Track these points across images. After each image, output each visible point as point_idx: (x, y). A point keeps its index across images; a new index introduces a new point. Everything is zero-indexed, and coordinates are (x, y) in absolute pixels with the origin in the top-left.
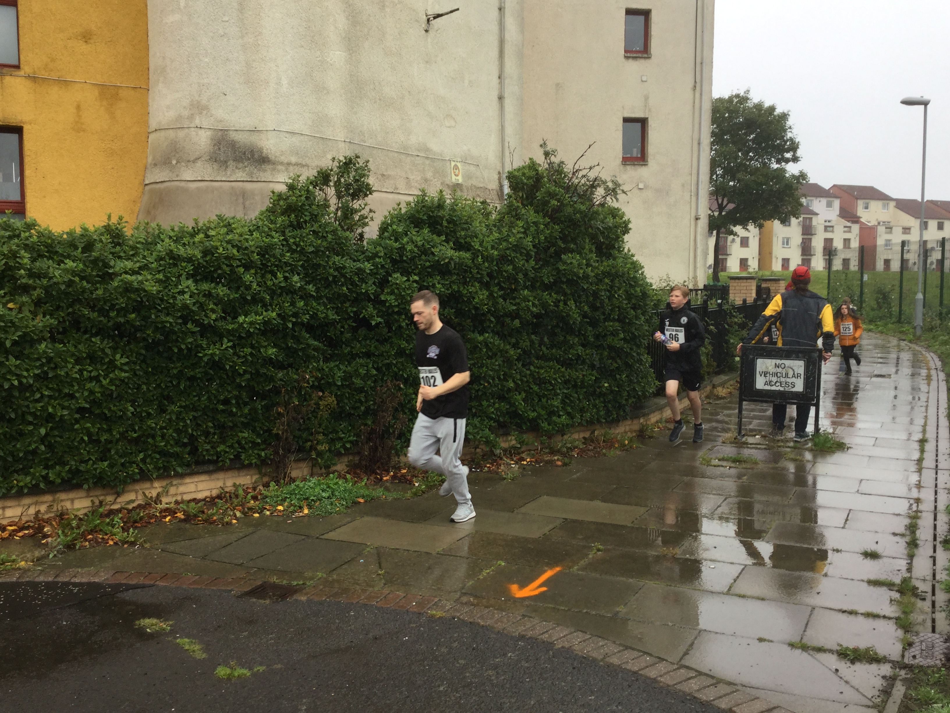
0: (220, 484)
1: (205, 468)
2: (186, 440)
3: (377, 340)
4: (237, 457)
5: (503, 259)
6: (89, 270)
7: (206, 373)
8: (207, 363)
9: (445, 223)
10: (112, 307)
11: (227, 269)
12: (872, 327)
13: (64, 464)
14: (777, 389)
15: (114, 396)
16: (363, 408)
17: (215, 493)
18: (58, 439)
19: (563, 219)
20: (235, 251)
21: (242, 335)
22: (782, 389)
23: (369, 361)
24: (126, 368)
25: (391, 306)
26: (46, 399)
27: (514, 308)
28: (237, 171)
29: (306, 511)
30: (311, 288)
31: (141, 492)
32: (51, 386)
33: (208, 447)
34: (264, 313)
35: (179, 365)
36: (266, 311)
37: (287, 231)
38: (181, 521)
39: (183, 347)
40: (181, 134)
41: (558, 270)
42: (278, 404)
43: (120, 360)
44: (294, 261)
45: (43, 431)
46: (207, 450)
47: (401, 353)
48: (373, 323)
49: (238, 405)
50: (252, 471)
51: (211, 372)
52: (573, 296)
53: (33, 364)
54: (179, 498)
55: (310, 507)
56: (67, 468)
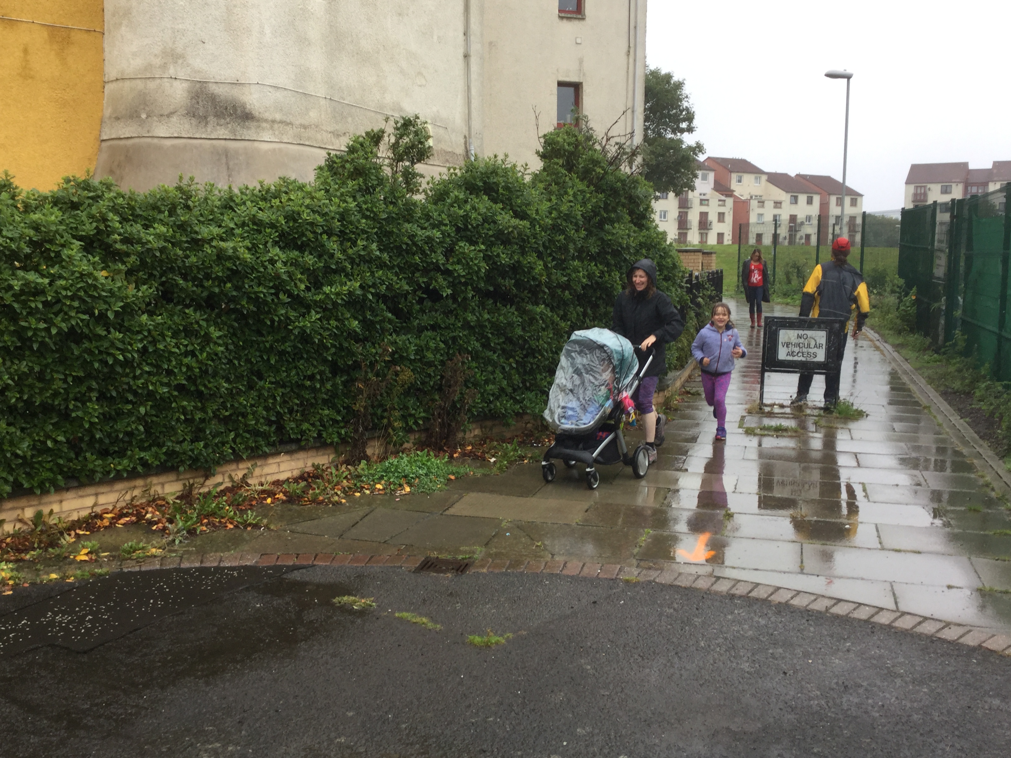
0: (300, 464)
1: (288, 447)
2: (273, 419)
3: (444, 313)
4: (320, 435)
5: (555, 228)
6: (178, 235)
7: (295, 347)
8: (296, 337)
9: (501, 191)
10: (208, 277)
11: (311, 236)
12: (789, 300)
13: (160, 446)
14: (799, 359)
15: (210, 372)
16: (432, 383)
17: (296, 473)
18: (155, 419)
19: (605, 188)
20: (319, 218)
21: (330, 306)
22: (804, 359)
23: (435, 333)
24: (220, 342)
25: (459, 275)
26: (146, 376)
27: (566, 279)
28: (218, 127)
29: (408, 489)
30: (385, 256)
31: (226, 475)
32: (149, 361)
33: (293, 425)
34: (348, 283)
35: (270, 338)
36: (350, 280)
37: (358, 197)
38: (284, 502)
39: (276, 319)
40: (152, 85)
41: (602, 240)
42: (356, 379)
43: (215, 333)
44: (368, 228)
45: (142, 410)
46: (292, 429)
47: (467, 325)
48: (445, 295)
49: (322, 382)
50: (329, 451)
51: (299, 345)
52: (615, 265)
53: (135, 337)
54: (263, 480)
55: (410, 485)
56: (164, 449)
